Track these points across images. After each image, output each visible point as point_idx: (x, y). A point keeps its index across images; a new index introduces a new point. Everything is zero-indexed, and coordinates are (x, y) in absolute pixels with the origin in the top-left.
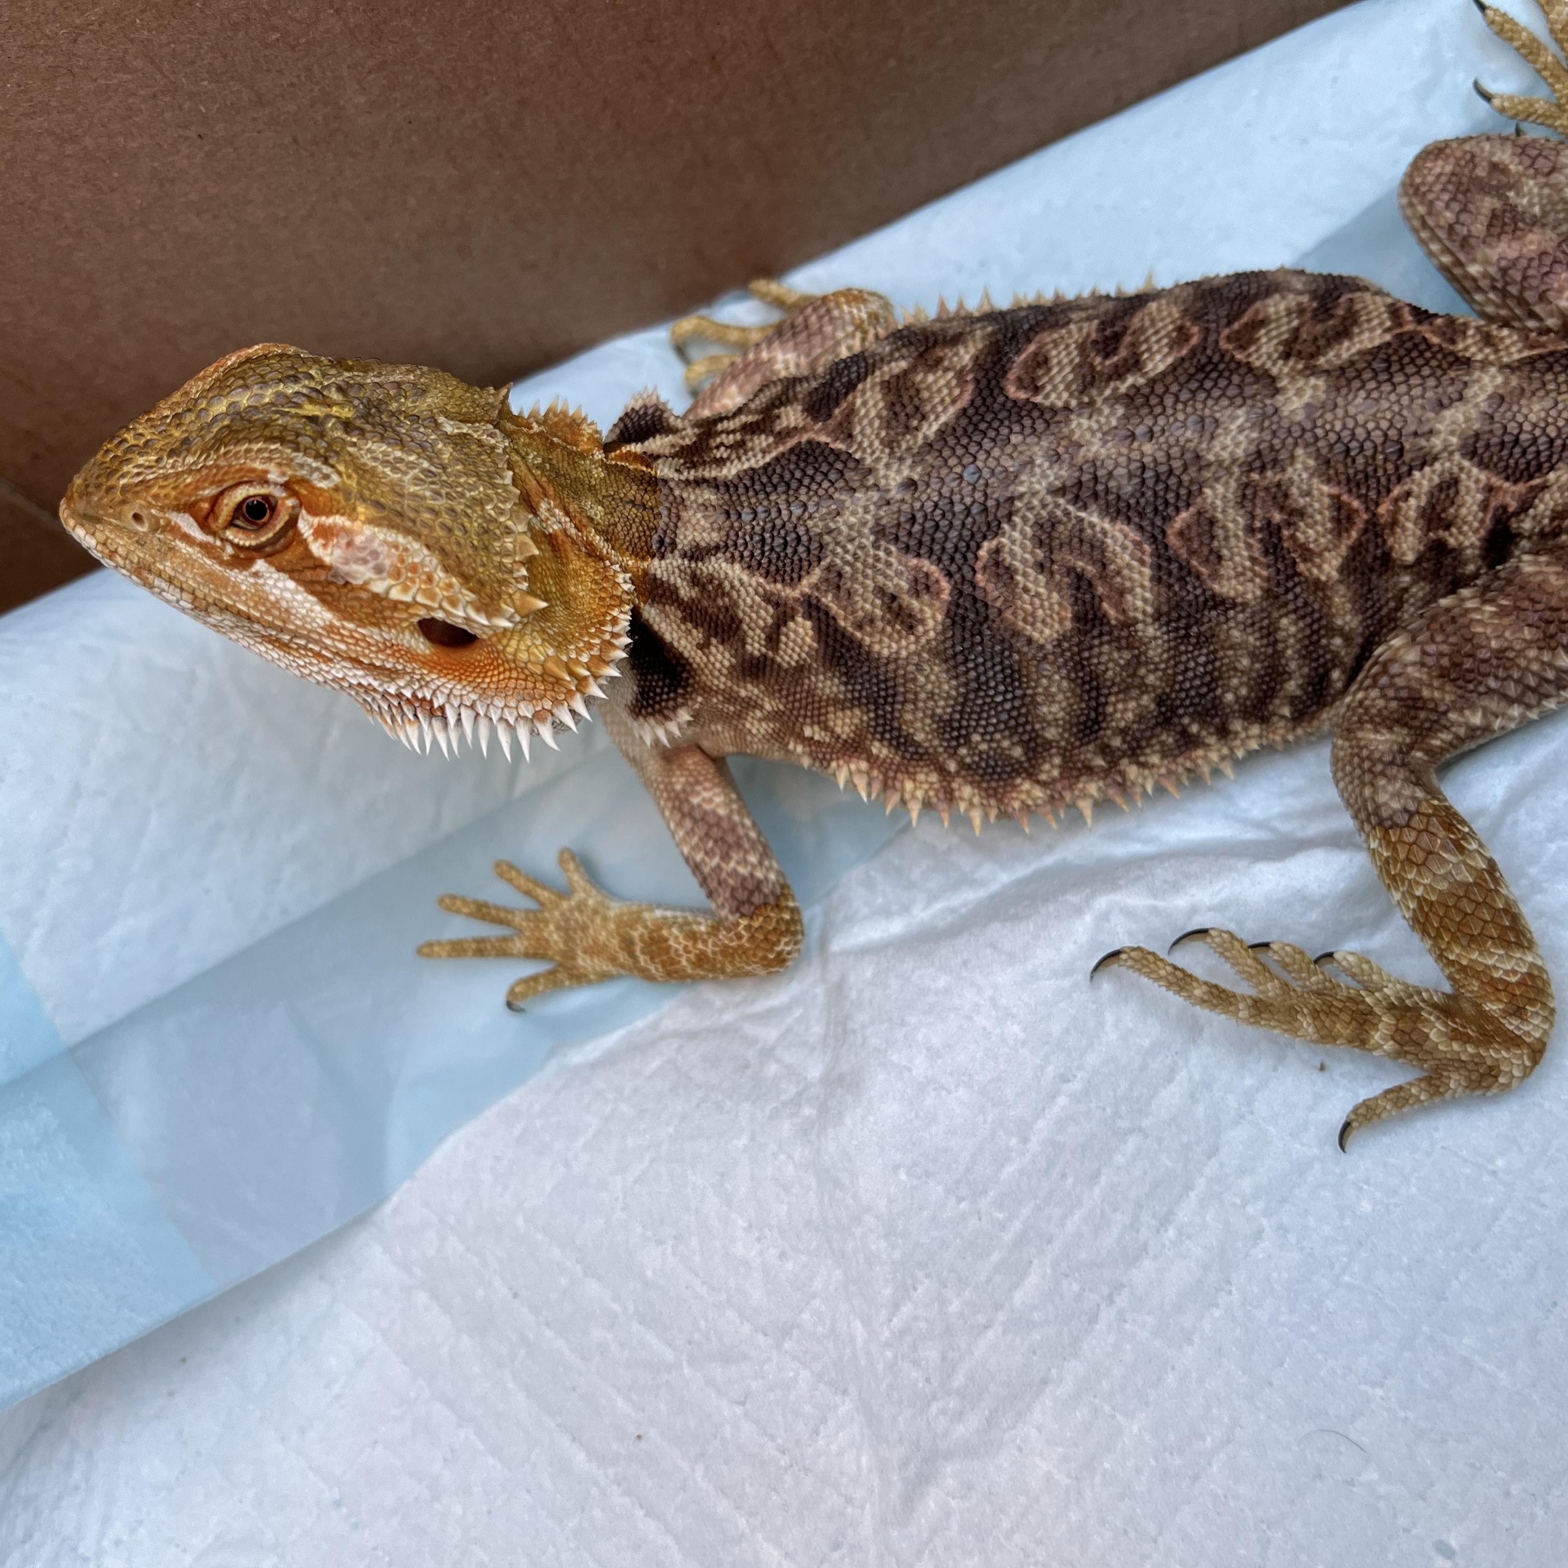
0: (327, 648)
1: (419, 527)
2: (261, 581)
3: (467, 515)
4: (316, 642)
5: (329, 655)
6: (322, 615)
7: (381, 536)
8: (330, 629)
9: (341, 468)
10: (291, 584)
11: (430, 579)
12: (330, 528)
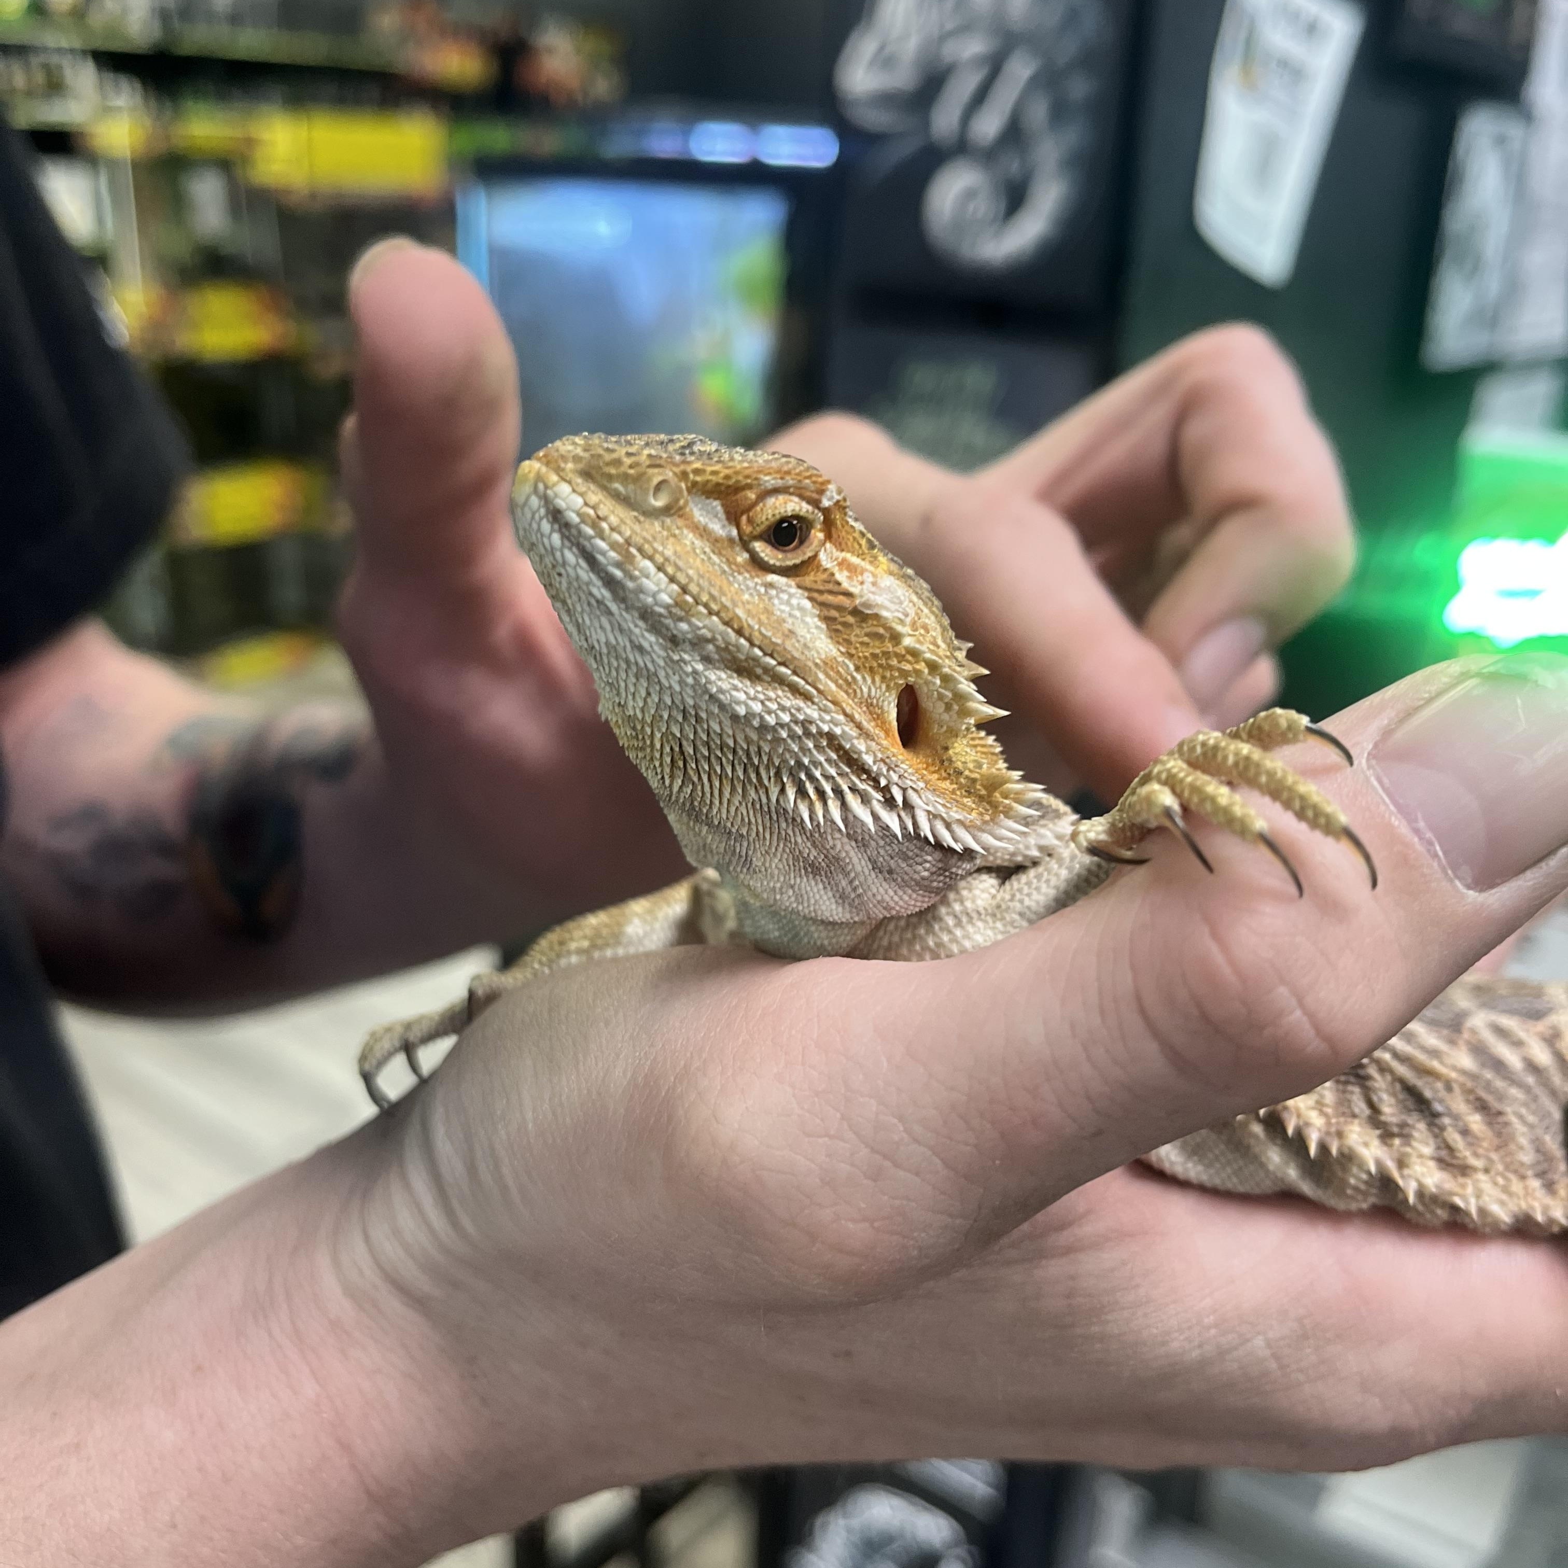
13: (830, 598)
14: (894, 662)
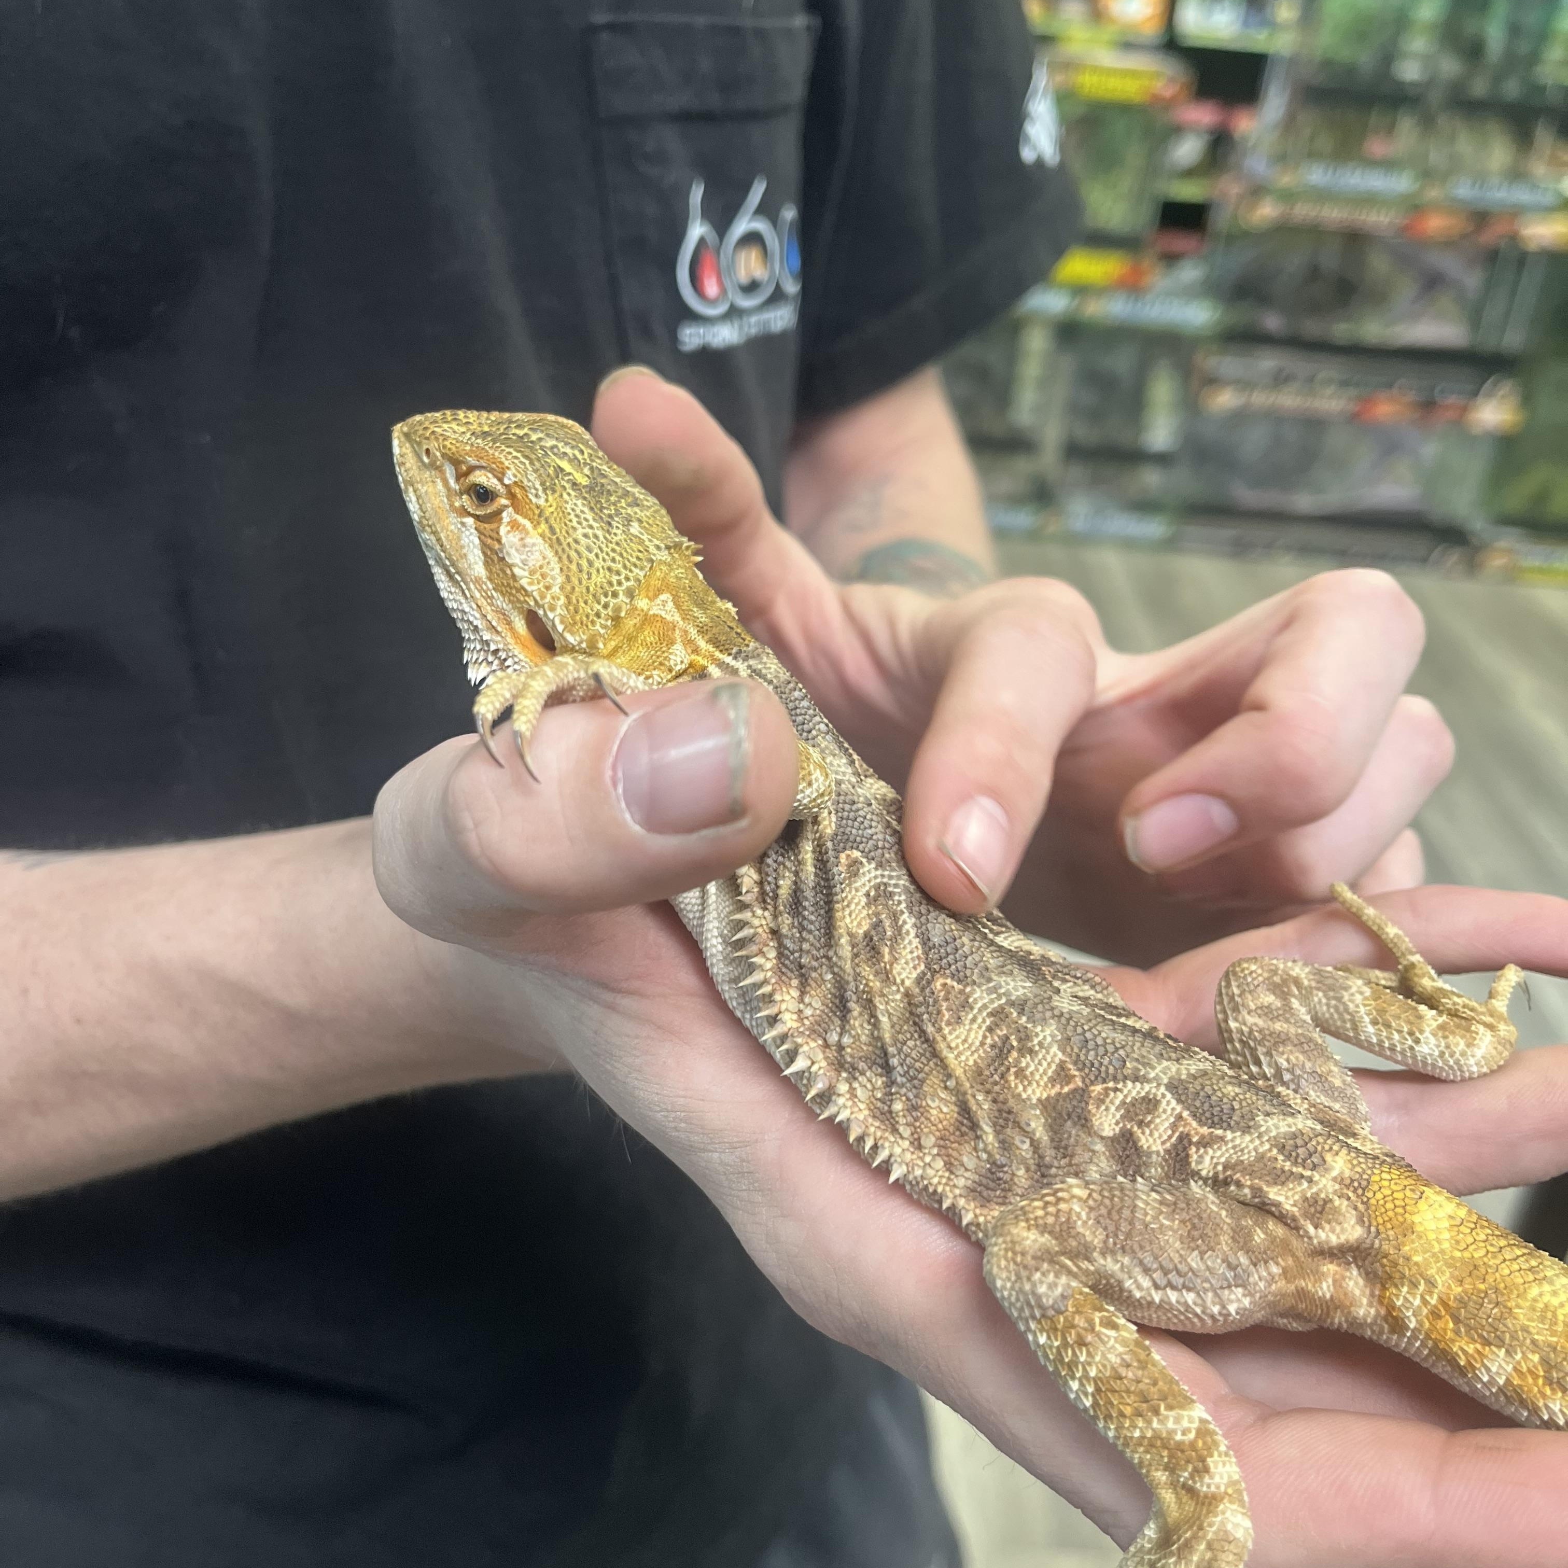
0: (469, 589)
1: (564, 557)
2: (464, 529)
3: (598, 571)
4: (466, 583)
5: (468, 596)
6: (479, 570)
7: (542, 548)
8: (478, 581)
9: (550, 498)
10: (477, 541)
11: (548, 588)
12: (519, 525)
13: (489, 541)
14: (514, 592)
